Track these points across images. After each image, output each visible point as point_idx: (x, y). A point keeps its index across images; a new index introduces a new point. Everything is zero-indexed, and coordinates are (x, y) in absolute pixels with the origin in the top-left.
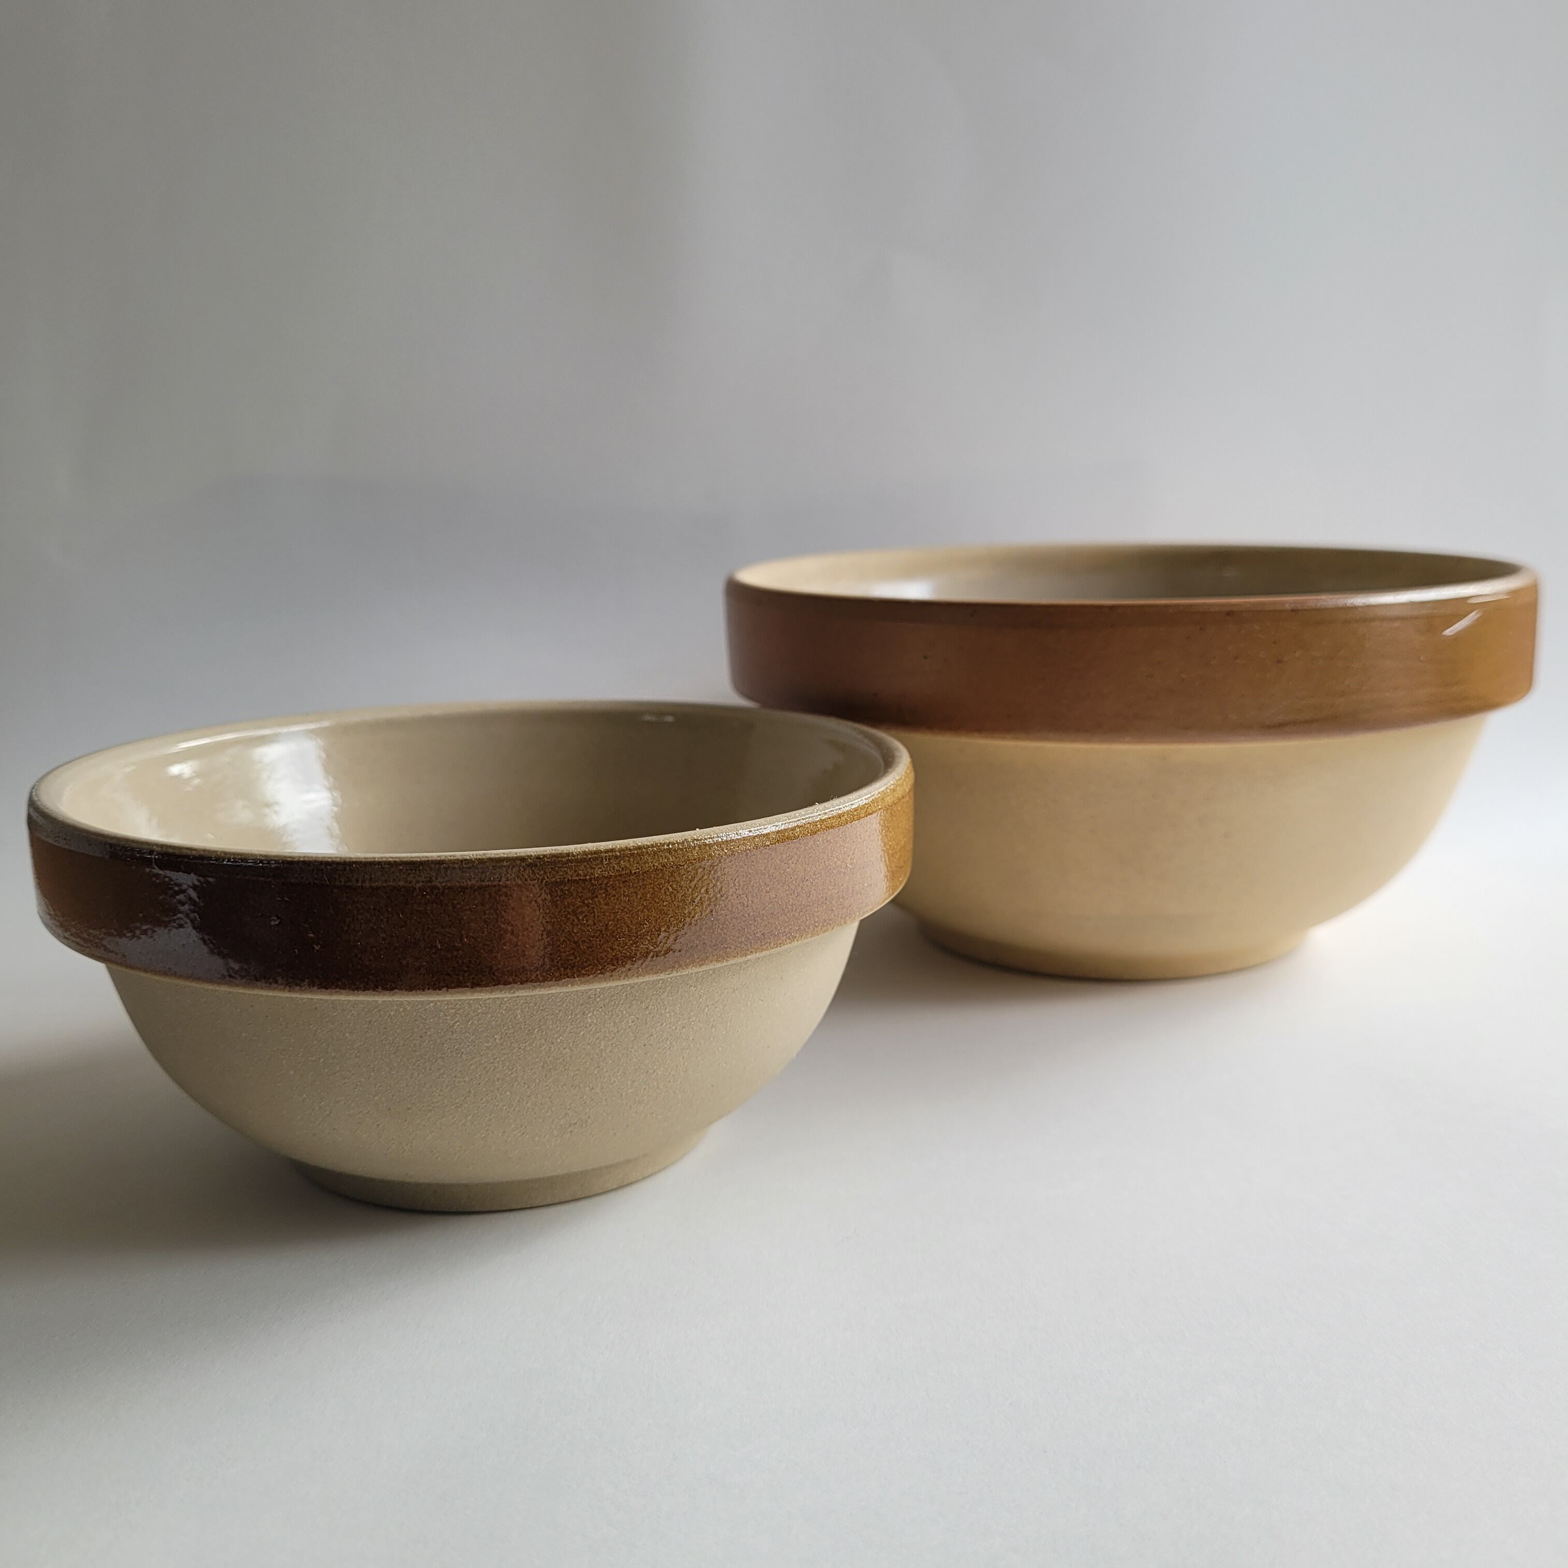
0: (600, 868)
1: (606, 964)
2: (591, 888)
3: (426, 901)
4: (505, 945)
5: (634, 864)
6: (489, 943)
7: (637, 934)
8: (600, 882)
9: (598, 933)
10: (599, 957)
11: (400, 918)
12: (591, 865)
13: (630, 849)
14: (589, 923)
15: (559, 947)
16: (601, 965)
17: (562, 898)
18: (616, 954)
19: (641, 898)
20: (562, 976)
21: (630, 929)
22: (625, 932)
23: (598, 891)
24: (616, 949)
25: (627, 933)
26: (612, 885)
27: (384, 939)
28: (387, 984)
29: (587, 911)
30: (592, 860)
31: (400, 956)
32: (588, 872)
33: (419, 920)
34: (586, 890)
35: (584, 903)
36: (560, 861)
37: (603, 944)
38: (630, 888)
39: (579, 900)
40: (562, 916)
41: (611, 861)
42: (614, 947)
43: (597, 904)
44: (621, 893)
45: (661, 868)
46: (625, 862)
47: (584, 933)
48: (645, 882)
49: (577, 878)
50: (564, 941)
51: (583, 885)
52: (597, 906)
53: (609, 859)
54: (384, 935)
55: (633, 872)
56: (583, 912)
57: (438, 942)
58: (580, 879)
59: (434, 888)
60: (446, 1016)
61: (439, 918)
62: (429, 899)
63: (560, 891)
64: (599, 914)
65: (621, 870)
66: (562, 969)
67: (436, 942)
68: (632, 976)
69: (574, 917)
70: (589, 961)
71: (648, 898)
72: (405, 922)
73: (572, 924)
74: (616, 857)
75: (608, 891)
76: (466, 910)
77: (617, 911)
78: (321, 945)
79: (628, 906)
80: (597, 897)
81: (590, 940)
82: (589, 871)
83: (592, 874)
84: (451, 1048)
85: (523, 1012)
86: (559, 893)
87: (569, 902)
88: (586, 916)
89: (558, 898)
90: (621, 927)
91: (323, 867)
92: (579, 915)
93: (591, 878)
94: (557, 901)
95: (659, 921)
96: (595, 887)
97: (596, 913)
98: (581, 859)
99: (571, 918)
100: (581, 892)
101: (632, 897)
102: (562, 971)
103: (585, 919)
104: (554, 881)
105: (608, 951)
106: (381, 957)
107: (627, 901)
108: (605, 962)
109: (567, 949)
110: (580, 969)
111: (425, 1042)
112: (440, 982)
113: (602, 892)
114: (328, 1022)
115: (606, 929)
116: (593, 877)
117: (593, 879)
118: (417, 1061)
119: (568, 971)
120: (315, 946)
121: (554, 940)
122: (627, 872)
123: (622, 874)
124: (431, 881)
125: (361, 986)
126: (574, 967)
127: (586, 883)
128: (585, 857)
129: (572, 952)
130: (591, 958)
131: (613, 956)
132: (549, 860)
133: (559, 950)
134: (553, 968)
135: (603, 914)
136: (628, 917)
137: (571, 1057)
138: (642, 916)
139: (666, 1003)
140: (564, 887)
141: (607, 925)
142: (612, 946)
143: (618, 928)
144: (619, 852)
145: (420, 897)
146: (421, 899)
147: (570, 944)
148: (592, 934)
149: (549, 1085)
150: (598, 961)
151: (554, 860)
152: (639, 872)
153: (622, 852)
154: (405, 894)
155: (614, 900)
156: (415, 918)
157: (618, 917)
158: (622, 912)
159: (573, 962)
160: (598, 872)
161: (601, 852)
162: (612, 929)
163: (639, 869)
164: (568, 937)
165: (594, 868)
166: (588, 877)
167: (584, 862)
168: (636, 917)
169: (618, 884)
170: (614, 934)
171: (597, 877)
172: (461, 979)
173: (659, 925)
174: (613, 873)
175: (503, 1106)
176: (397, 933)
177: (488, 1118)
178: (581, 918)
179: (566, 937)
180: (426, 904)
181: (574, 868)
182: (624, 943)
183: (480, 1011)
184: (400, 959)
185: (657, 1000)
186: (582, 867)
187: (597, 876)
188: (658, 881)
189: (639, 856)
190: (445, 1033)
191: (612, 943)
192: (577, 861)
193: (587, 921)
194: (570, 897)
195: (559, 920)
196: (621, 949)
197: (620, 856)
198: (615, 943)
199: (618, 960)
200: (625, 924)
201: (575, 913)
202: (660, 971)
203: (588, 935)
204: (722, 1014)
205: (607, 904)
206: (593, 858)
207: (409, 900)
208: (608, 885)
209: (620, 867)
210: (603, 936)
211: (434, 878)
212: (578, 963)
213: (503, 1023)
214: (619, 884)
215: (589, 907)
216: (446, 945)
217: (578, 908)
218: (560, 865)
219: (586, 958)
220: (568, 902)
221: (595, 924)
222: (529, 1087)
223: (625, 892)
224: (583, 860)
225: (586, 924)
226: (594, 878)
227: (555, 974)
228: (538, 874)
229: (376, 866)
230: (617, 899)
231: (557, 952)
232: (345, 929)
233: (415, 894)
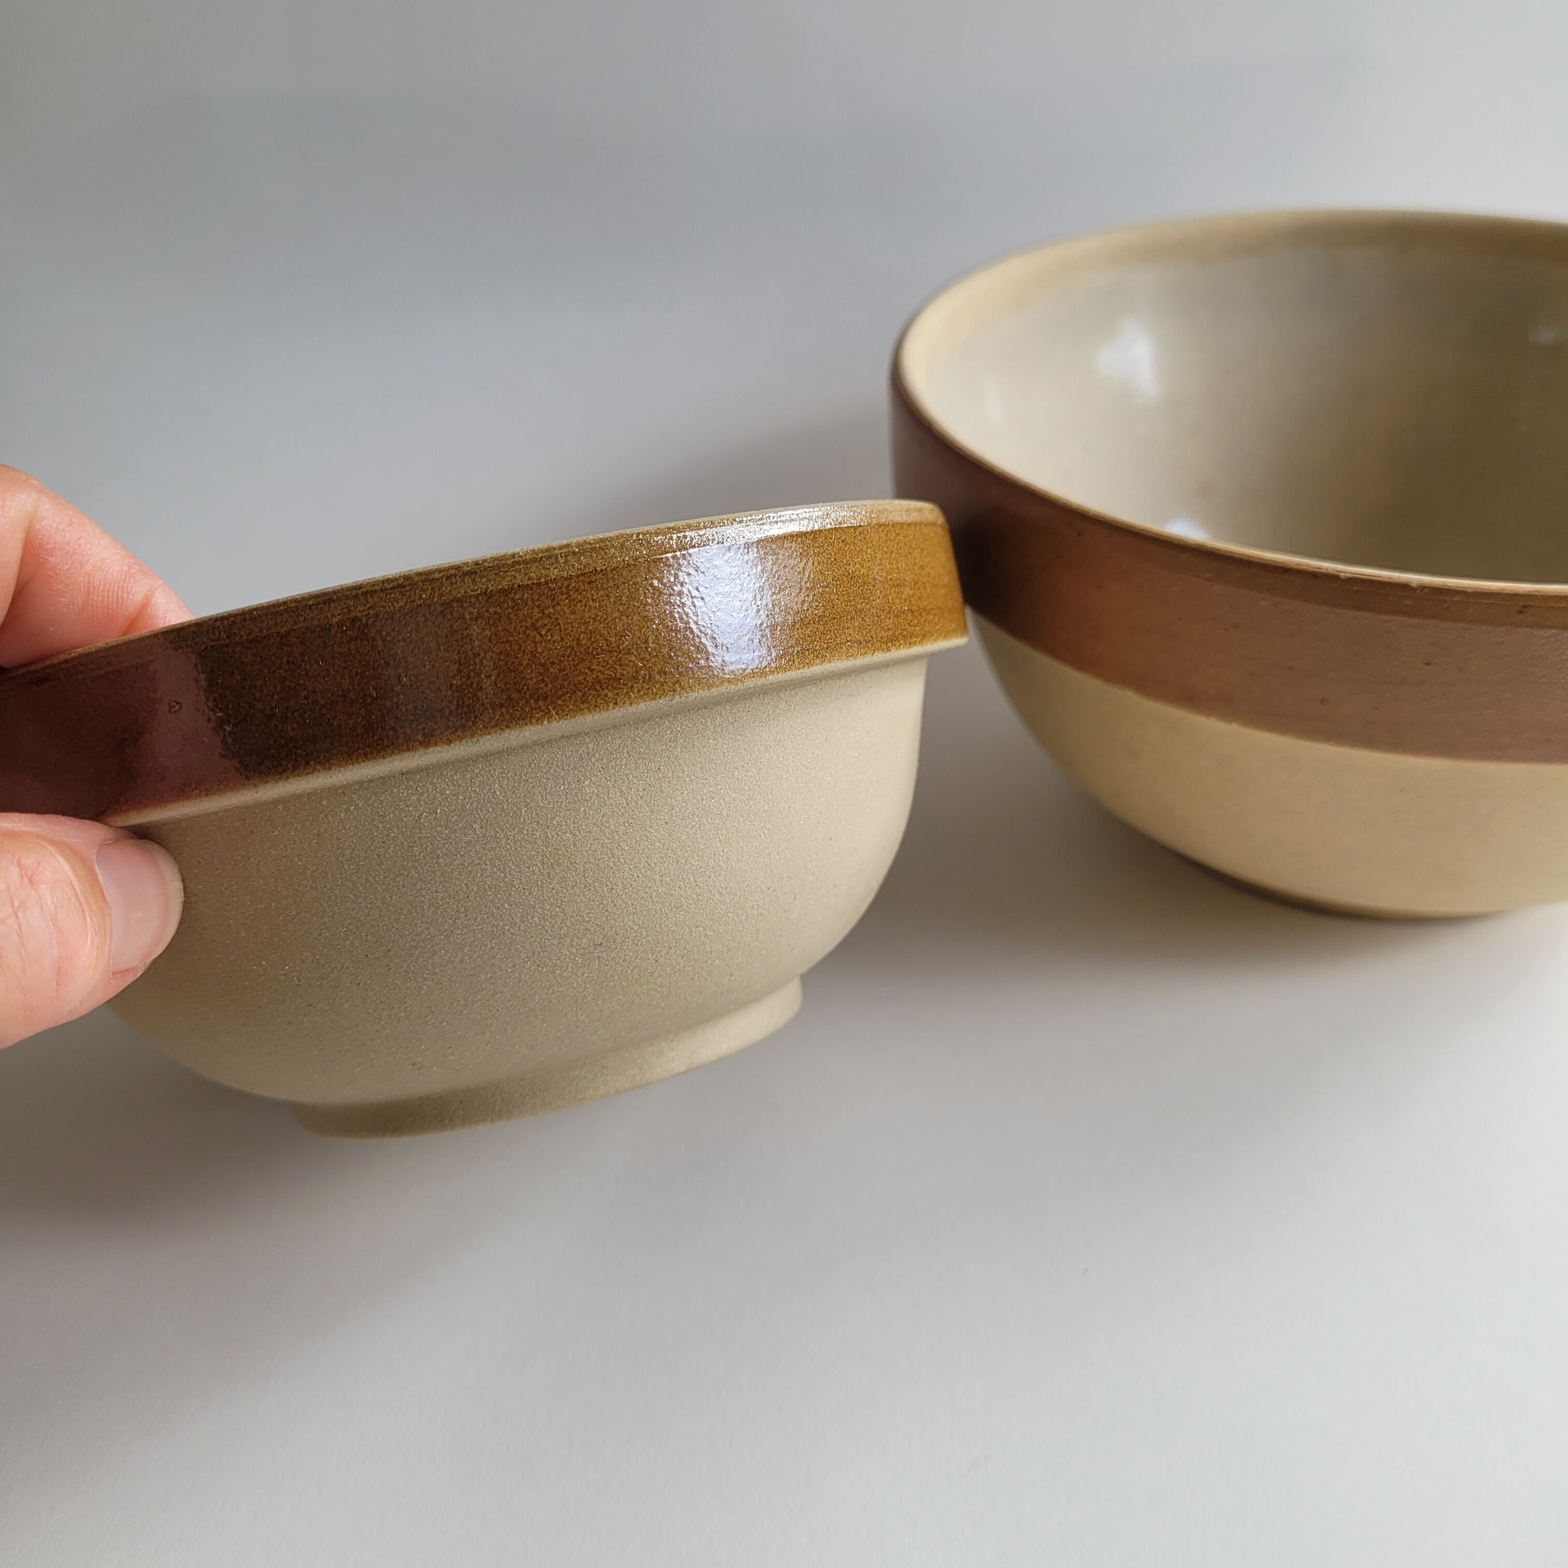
0: (556, 568)
1: (586, 689)
2: (550, 594)
3: (348, 639)
4: (454, 679)
5: (598, 559)
6: (434, 679)
7: (618, 648)
8: (559, 584)
9: (569, 650)
10: (576, 681)
11: (321, 666)
12: (545, 565)
13: (589, 543)
14: (555, 638)
15: (522, 672)
16: (581, 691)
17: (515, 609)
18: (597, 676)
19: (615, 602)
20: (534, 710)
21: (608, 643)
22: (603, 646)
23: (558, 596)
24: (596, 669)
25: (605, 647)
26: (574, 588)
27: (306, 698)
28: (319, 756)
29: (549, 624)
30: (544, 559)
31: (328, 716)
32: (542, 574)
33: (343, 665)
34: (544, 597)
35: (544, 614)
36: (504, 564)
37: (578, 664)
38: (598, 590)
39: (536, 610)
40: (519, 633)
41: (569, 558)
42: (593, 667)
43: (562, 614)
44: (588, 598)
45: (633, 562)
46: (586, 558)
47: (551, 652)
48: (616, 582)
49: (529, 582)
50: (528, 664)
51: (539, 591)
52: (561, 616)
53: (566, 556)
54: (305, 693)
55: (599, 569)
56: (545, 625)
57: (371, 688)
58: (533, 584)
59: (355, 620)
60: (408, 806)
61: (367, 658)
62: (350, 634)
63: (511, 602)
64: (566, 625)
65: (582, 568)
66: (532, 701)
67: (369, 689)
68: (624, 703)
69: (535, 633)
70: (565, 688)
71: (624, 602)
72: (328, 670)
73: (534, 641)
74: (574, 553)
75: (571, 595)
76: (399, 641)
77: (587, 620)
78: (233, 724)
79: (600, 614)
80: (559, 604)
81: (560, 661)
82: (543, 572)
83: (547, 576)
84: (423, 852)
85: (502, 786)
86: (510, 603)
87: (525, 613)
88: (550, 630)
89: (510, 610)
90: (597, 641)
91: (218, 623)
92: (541, 629)
93: (547, 580)
94: (509, 613)
95: (643, 630)
96: (554, 592)
97: (562, 625)
98: (530, 559)
99: (532, 633)
100: (538, 600)
101: (603, 601)
102: (532, 704)
103: (549, 634)
104: (500, 589)
105: (586, 673)
106: (306, 722)
107: (598, 607)
108: (585, 687)
109: (534, 675)
110: (554, 699)
111: (389, 848)
112: (383, 741)
113: (564, 597)
114: (269, 848)
115: (578, 644)
116: (549, 579)
117: (549, 582)
118: (385, 878)
119: (541, 703)
120: (226, 727)
121: (516, 664)
122: (591, 570)
123: (585, 573)
124: (349, 612)
125: (290, 765)
126: (547, 697)
127: (542, 588)
128: (534, 556)
129: (541, 678)
130: (566, 684)
131: (593, 679)
132: (491, 565)
133: (524, 677)
134: (520, 702)
135: (570, 625)
136: (604, 627)
137: (575, 845)
138: (621, 625)
139: (681, 762)
140: (515, 596)
141: (578, 640)
142: (590, 666)
143: (592, 642)
144: (577, 547)
145: (339, 635)
146: (341, 638)
147: (536, 668)
148: (562, 653)
149: (556, 888)
150: (576, 687)
151: (497, 564)
152: (606, 569)
153: (581, 548)
154: (321, 634)
155: (581, 606)
156: (339, 662)
157: (591, 627)
158: (594, 622)
159: (545, 690)
160: (554, 573)
161: (554, 549)
162: (585, 644)
163: (605, 565)
164: (532, 659)
165: (549, 569)
166: (543, 580)
167: (534, 562)
168: (613, 626)
169: (582, 586)
170: (590, 650)
171: (555, 579)
172: (409, 732)
173: (645, 635)
174: (573, 572)
175: (504, 925)
176: (321, 687)
177: (489, 946)
178: (543, 633)
179: (529, 660)
180: (349, 642)
181: (523, 570)
182: (604, 661)
183: (448, 792)
184: (329, 720)
185: (669, 758)
186: (533, 569)
187: (554, 577)
188: (633, 580)
189: (603, 550)
190: (411, 831)
191: (590, 662)
192: (525, 562)
193: (552, 636)
194: (525, 607)
195: (517, 638)
196: (603, 670)
197: (579, 552)
198: (593, 662)
199: (601, 684)
200: (601, 636)
201: (534, 627)
202: (658, 696)
203: (557, 653)
204: (758, 781)
205: (573, 613)
206: (545, 557)
207: (327, 641)
208: (570, 588)
209: (581, 564)
210: (575, 653)
211: (352, 608)
212: (551, 691)
213: (480, 806)
214: (584, 586)
215: (550, 618)
216: (382, 691)
217: (537, 620)
218: (506, 569)
219: (559, 684)
220: (523, 614)
221: (562, 639)
222: (530, 894)
223: (592, 595)
224: (534, 560)
225: (552, 640)
226: (551, 580)
227: (524, 708)
228: (480, 582)
229: (282, 607)
230: (585, 606)
231: (522, 680)
232: (258, 696)
233: (333, 631)
